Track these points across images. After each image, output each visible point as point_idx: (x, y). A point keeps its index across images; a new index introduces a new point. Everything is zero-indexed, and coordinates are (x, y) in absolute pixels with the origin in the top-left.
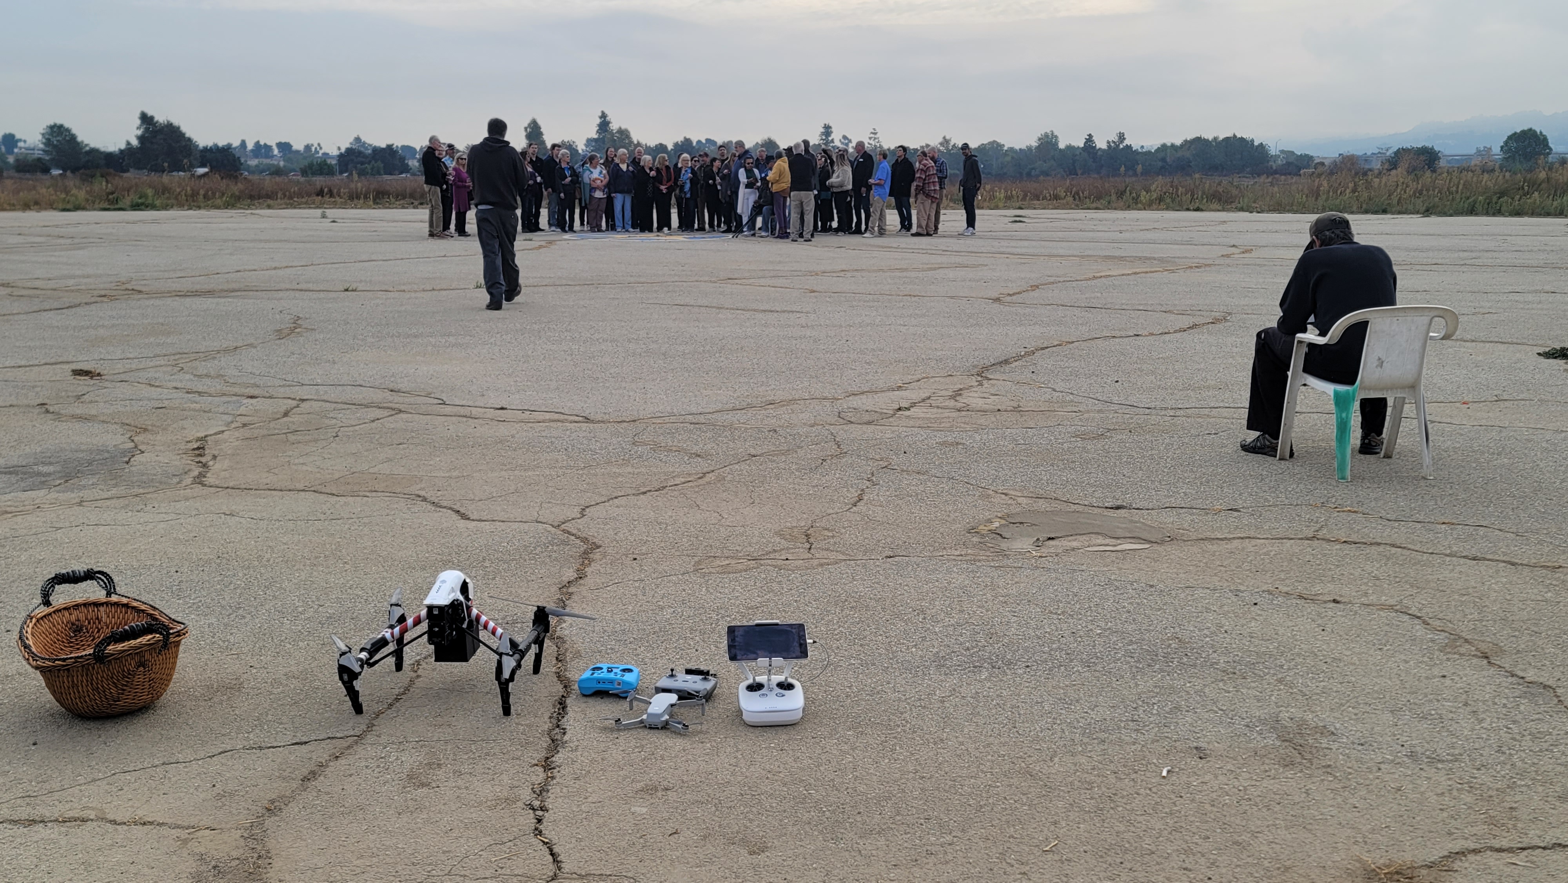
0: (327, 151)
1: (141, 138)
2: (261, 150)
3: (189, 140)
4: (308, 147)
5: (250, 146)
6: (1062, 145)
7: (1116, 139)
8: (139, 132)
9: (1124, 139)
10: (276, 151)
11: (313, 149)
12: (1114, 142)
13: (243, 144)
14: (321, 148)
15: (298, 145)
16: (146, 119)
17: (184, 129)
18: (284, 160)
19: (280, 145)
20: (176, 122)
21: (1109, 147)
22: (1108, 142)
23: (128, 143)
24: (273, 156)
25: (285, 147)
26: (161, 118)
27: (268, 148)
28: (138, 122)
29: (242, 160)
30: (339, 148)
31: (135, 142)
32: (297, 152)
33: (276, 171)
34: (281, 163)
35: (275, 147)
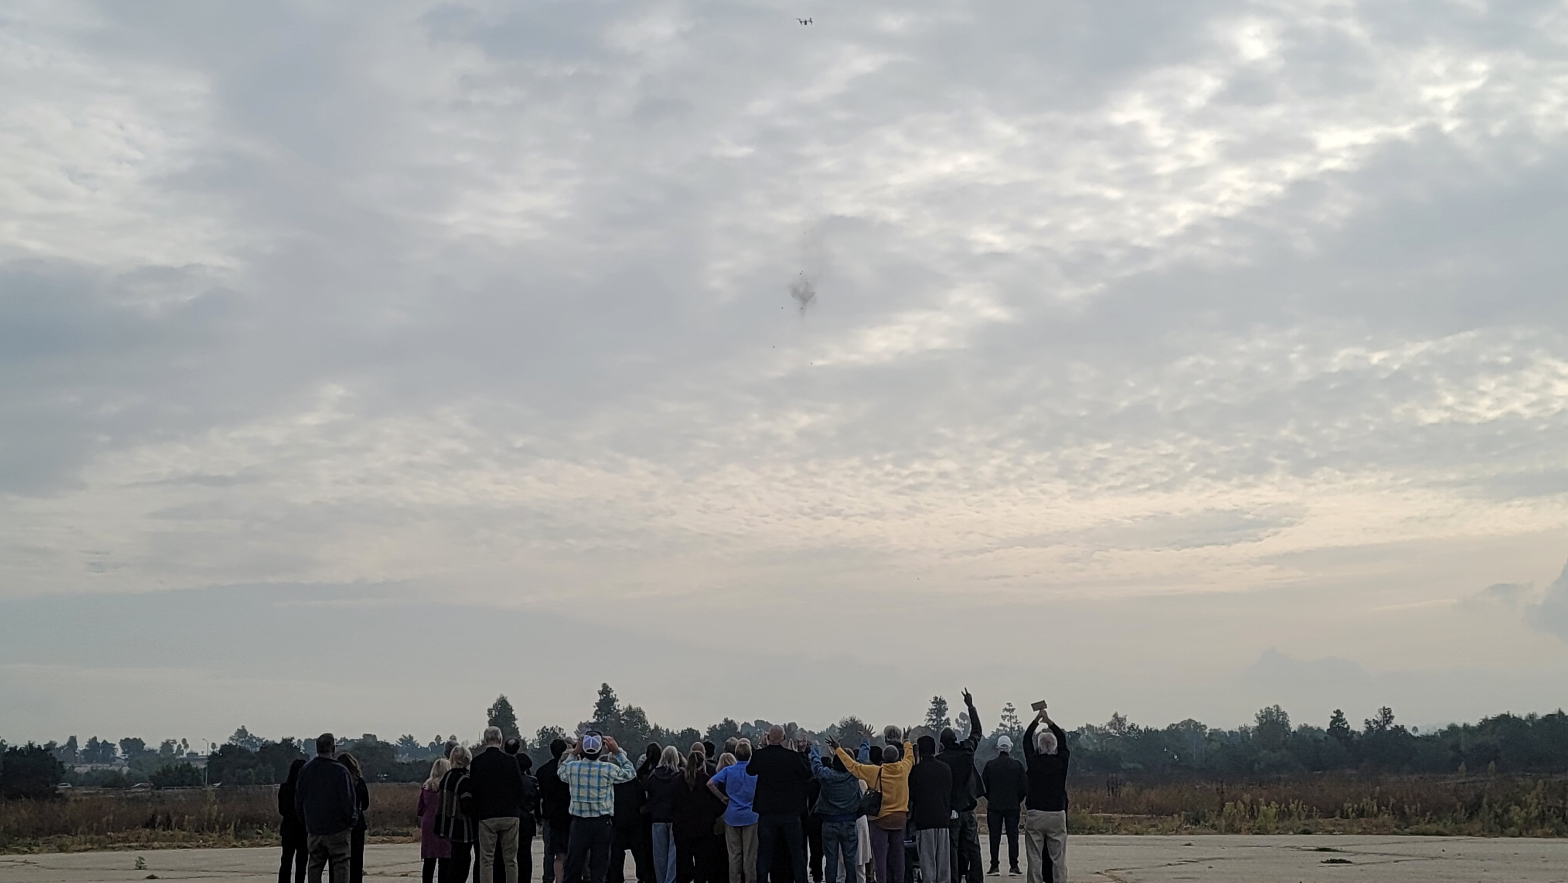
0: (195, 751)
2: (98, 751)
4: (167, 745)
5: (82, 745)
6: (1294, 726)
7: (1379, 717)
9: (1392, 717)
10: (119, 753)
11: (175, 747)
12: (1376, 722)
13: (72, 742)
14: (187, 746)
15: (153, 743)
18: (129, 766)
19: (125, 743)
21: (1370, 728)
22: (1367, 722)
24: (115, 758)
25: (132, 745)
27: (108, 747)
30: (214, 746)
32: (152, 751)
33: (116, 782)
34: (125, 770)
35: (118, 746)
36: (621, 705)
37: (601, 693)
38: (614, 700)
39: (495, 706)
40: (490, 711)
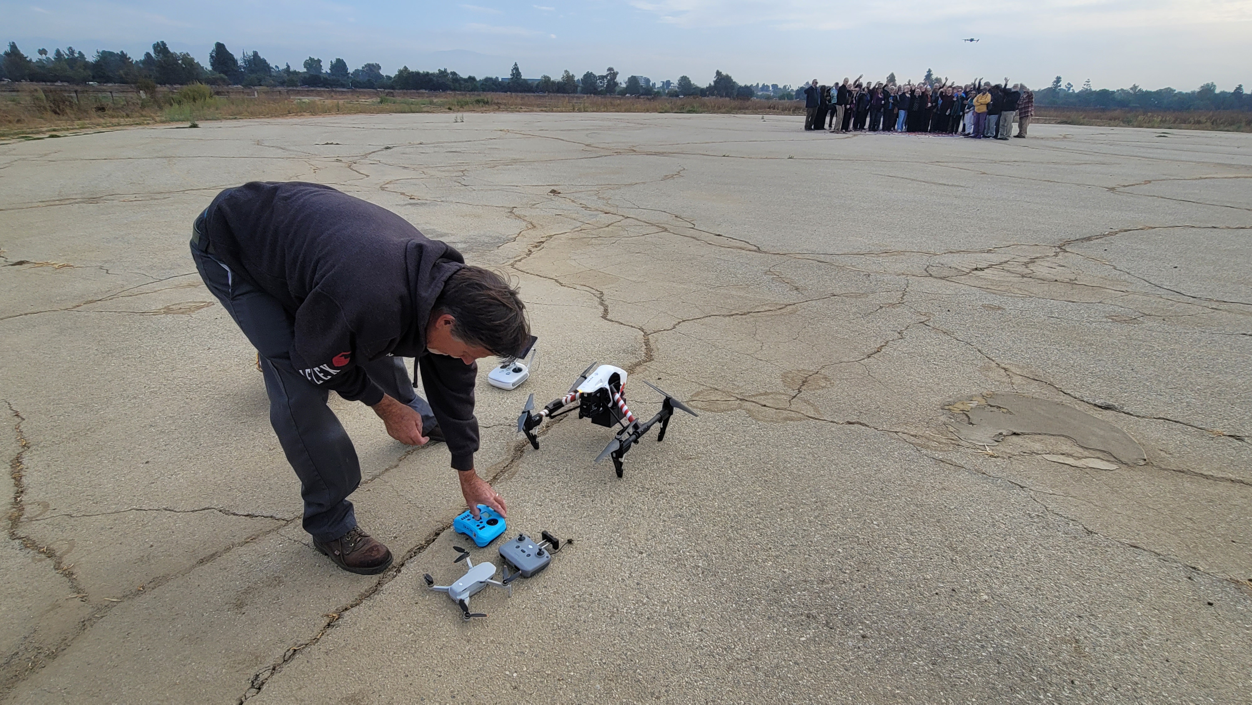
1: (715, 82)
2: (765, 88)
3: (735, 82)
4: (785, 87)
5: (760, 86)
8: (715, 79)
10: (771, 88)
11: (787, 87)
13: (758, 84)
15: (781, 86)
16: (718, 73)
17: (732, 78)
19: (773, 86)
20: (730, 75)
23: (710, 84)
24: (769, 90)
25: (775, 86)
26: (724, 73)
28: (715, 75)
29: (755, 92)
31: (712, 84)
32: (780, 88)
33: (768, 98)
34: (772, 94)
35: (771, 87)
36: (934, 77)
37: (928, 72)
38: (932, 75)
39: (889, 76)
40: (887, 78)
